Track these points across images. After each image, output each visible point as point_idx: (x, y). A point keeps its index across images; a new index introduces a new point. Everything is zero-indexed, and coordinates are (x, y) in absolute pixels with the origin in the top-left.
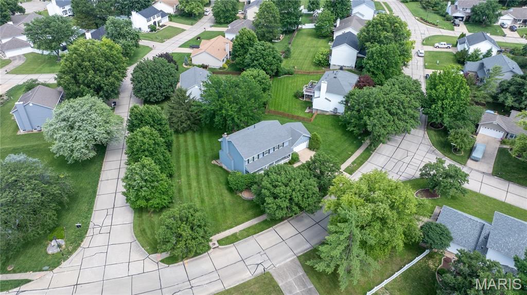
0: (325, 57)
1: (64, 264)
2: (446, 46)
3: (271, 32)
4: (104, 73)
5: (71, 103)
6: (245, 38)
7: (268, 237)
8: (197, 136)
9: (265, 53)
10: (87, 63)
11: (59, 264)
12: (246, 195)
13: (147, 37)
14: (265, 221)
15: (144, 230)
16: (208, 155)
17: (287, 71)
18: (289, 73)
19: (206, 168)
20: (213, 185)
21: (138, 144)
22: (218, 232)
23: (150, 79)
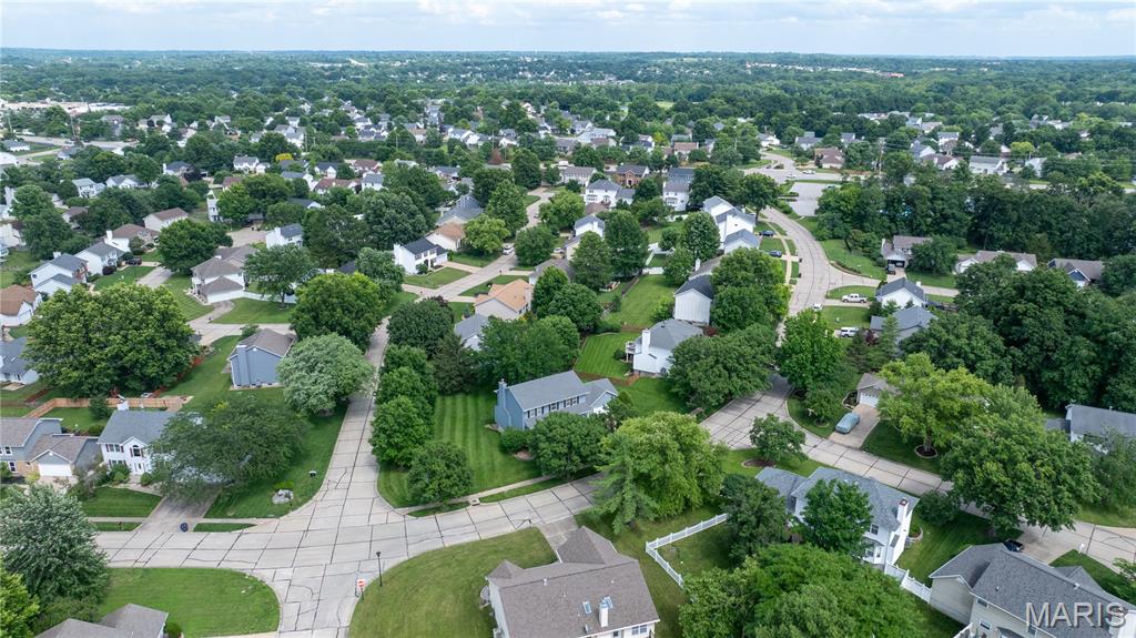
0: (666, 309)
1: (291, 514)
2: (859, 299)
3: (597, 276)
4: (354, 315)
5: (314, 340)
6: (551, 279)
7: (543, 498)
8: (470, 399)
9: (576, 298)
10: (335, 300)
11: (286, 513)
12: (522, 456)
13: (413, 281)
14: (540, 483)
15: (391, 487)
16: (482, 418)
17: (609, 327)
18: (613, 330)
19: (477, 431)
20: (483, 447)
21: (393, 385)
22: (483, 491)
23: (413, 325)
